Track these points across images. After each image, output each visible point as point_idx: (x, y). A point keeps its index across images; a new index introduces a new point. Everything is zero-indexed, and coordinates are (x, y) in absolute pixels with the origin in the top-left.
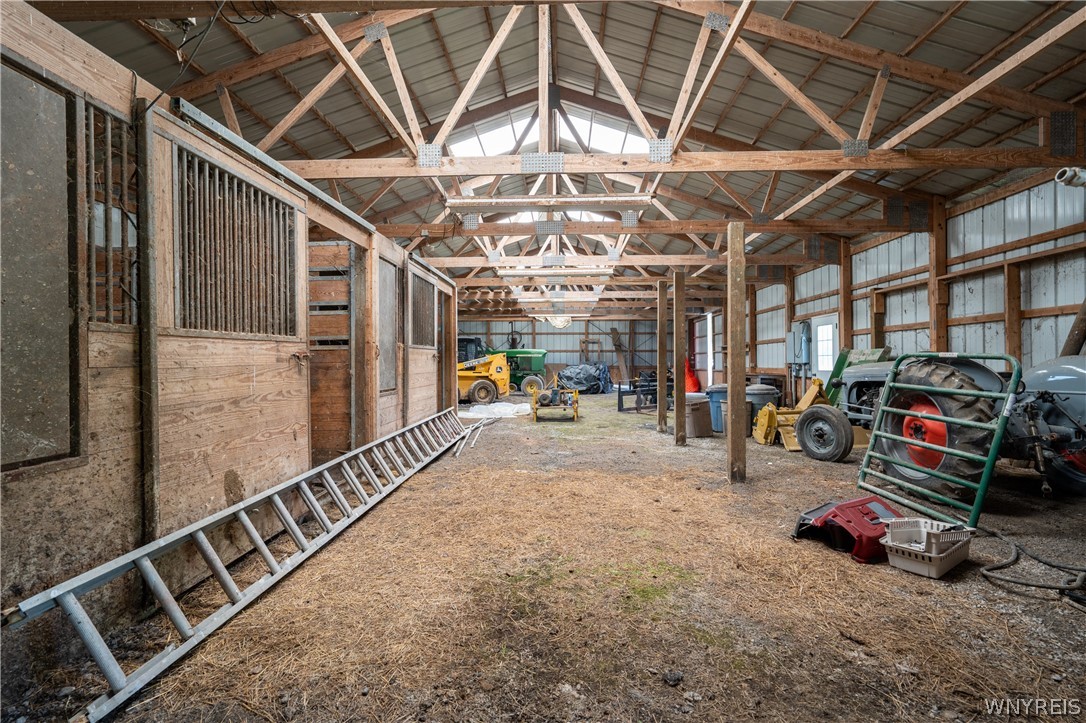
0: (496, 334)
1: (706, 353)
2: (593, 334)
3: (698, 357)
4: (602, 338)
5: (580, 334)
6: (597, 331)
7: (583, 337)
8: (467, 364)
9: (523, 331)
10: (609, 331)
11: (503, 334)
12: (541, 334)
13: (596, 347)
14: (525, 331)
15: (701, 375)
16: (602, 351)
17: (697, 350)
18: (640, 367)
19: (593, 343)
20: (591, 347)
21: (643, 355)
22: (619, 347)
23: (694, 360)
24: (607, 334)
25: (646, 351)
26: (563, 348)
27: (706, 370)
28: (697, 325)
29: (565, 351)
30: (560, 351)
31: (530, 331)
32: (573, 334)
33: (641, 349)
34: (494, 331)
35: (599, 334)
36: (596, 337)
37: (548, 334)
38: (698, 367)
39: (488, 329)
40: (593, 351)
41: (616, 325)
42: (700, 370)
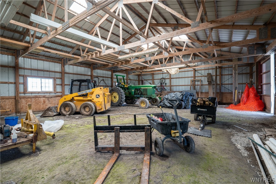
0: (156, 79)
1: (270, 84)
2: (198, 77)
3: (264, 87)
4: (203, 79)
5: (191, 77)
6: (200, 75)
7: (193, 79)
8: (80, 93)
9: (166, 78)
10: (207, 75)
11: (158, 79)
12: (173, 78)
13: (199, 83)
14: (167, 77)
15: (266, 99)
16: (202, 85)
17: (264, 81)
18: (225, 93)
19: (198, 81)
20: (197, 83)
21: (227, 86)
22: (210, 83)
23: (262, 88)
24: (205, 76)
25: (229, 84)
26: (183, 84)
27: (270, 96)
28: (264, 66)
29: (184, 86)
30: (182, 86)
31: (169, 77)
32: (188, 77)
33: (225, 83)
34: (155, 79)
35: (201, 77)
36: (199, 78)
37: (176, 78)
38: (264, 93)
39: (153, 77)
40: (198, 85)
41: (210, 71)
42: (265, 96)
